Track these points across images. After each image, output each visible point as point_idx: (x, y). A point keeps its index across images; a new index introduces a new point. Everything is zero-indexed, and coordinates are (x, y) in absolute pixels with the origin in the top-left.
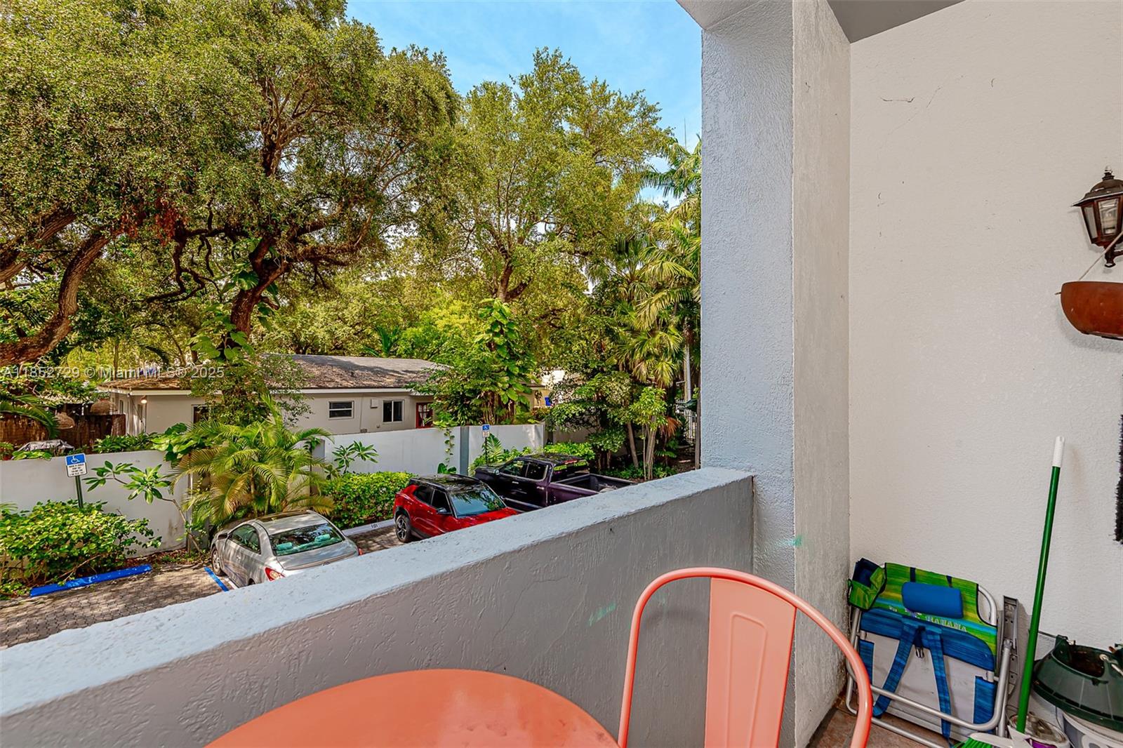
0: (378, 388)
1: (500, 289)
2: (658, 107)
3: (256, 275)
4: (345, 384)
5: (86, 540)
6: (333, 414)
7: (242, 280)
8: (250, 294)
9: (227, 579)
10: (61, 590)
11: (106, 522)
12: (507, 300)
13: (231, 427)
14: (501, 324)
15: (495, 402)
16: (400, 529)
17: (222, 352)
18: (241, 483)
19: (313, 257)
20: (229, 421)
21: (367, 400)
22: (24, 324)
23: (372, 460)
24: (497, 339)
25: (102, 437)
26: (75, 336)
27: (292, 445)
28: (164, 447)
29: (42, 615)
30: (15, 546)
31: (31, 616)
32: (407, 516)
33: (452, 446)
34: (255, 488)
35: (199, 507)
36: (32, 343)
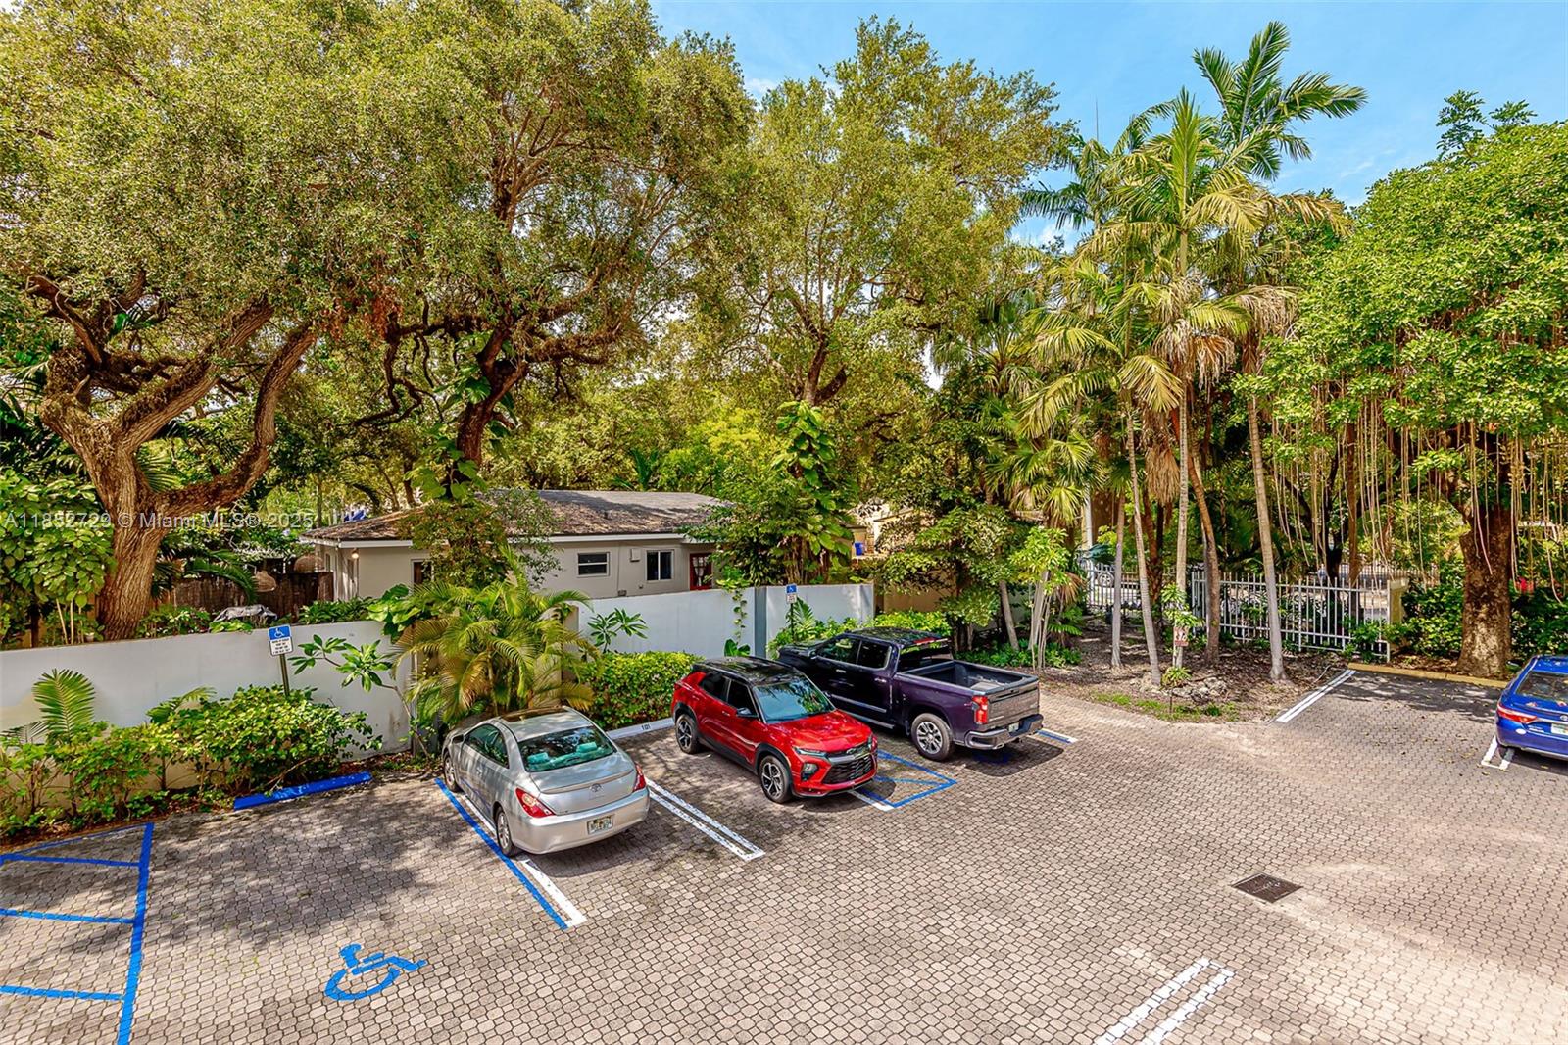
0: (640, 533)
1: (808, 387)
2: (1054, 89)
3: (488, 383)
4: (597, 528)
5: (296, 737)
6: (583, 570)
7: (469, 389)
8: (480, 409)
9: (464, 797)
10: (268, 803)
11: (317, 715)
12: (817, 402)
13: (463, 589)
14: (809, 438)
15: (803, 552)
16: (682, 734)
17: (448, 488)
18: (478, 668)
19: (557, 353)
20: (459, 581)
21: (626, 550)
22: (218, 460)
23: (640, 634)
24: (803, 461)
25: (309, 604)
26: (274, 473)
27: (540, 613)
28: (382, 617)
29: (247, 835)
30: (215, 744)
31: (236, 836)
32: (691, 716)
33: (743, 615)
34: (494, 672)
35: (427, 697)
36: (226, 483)
